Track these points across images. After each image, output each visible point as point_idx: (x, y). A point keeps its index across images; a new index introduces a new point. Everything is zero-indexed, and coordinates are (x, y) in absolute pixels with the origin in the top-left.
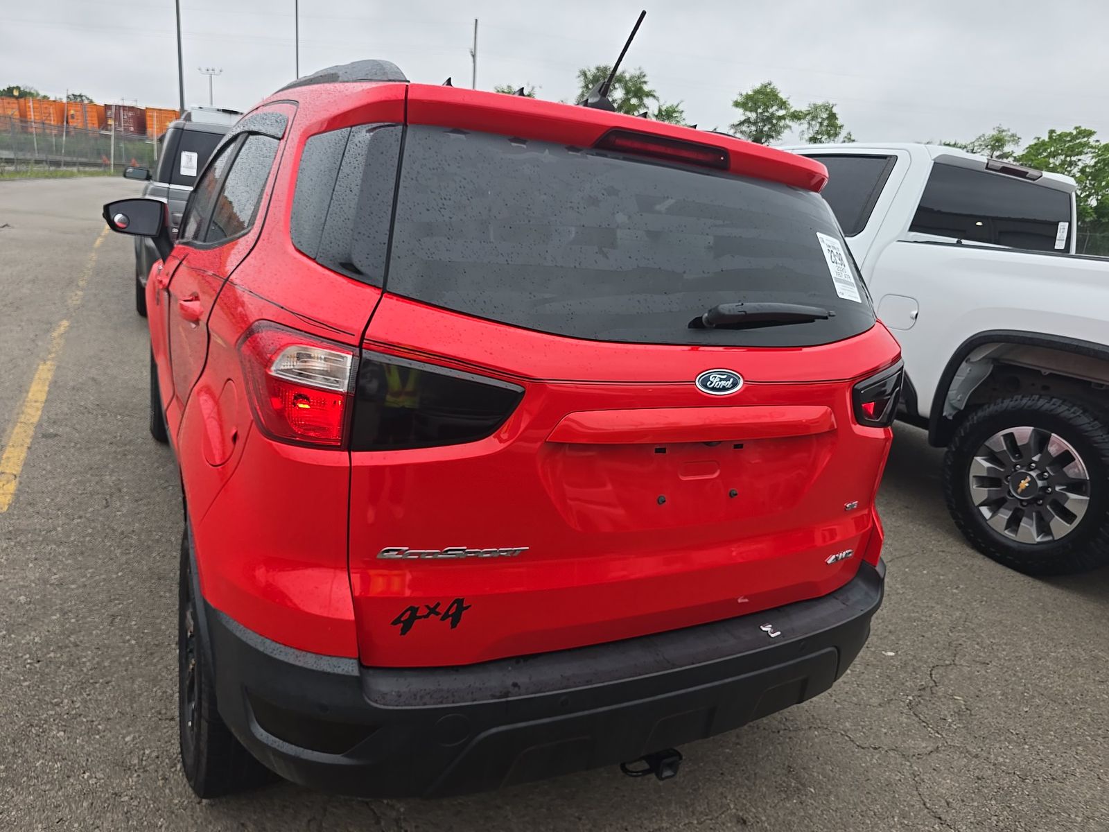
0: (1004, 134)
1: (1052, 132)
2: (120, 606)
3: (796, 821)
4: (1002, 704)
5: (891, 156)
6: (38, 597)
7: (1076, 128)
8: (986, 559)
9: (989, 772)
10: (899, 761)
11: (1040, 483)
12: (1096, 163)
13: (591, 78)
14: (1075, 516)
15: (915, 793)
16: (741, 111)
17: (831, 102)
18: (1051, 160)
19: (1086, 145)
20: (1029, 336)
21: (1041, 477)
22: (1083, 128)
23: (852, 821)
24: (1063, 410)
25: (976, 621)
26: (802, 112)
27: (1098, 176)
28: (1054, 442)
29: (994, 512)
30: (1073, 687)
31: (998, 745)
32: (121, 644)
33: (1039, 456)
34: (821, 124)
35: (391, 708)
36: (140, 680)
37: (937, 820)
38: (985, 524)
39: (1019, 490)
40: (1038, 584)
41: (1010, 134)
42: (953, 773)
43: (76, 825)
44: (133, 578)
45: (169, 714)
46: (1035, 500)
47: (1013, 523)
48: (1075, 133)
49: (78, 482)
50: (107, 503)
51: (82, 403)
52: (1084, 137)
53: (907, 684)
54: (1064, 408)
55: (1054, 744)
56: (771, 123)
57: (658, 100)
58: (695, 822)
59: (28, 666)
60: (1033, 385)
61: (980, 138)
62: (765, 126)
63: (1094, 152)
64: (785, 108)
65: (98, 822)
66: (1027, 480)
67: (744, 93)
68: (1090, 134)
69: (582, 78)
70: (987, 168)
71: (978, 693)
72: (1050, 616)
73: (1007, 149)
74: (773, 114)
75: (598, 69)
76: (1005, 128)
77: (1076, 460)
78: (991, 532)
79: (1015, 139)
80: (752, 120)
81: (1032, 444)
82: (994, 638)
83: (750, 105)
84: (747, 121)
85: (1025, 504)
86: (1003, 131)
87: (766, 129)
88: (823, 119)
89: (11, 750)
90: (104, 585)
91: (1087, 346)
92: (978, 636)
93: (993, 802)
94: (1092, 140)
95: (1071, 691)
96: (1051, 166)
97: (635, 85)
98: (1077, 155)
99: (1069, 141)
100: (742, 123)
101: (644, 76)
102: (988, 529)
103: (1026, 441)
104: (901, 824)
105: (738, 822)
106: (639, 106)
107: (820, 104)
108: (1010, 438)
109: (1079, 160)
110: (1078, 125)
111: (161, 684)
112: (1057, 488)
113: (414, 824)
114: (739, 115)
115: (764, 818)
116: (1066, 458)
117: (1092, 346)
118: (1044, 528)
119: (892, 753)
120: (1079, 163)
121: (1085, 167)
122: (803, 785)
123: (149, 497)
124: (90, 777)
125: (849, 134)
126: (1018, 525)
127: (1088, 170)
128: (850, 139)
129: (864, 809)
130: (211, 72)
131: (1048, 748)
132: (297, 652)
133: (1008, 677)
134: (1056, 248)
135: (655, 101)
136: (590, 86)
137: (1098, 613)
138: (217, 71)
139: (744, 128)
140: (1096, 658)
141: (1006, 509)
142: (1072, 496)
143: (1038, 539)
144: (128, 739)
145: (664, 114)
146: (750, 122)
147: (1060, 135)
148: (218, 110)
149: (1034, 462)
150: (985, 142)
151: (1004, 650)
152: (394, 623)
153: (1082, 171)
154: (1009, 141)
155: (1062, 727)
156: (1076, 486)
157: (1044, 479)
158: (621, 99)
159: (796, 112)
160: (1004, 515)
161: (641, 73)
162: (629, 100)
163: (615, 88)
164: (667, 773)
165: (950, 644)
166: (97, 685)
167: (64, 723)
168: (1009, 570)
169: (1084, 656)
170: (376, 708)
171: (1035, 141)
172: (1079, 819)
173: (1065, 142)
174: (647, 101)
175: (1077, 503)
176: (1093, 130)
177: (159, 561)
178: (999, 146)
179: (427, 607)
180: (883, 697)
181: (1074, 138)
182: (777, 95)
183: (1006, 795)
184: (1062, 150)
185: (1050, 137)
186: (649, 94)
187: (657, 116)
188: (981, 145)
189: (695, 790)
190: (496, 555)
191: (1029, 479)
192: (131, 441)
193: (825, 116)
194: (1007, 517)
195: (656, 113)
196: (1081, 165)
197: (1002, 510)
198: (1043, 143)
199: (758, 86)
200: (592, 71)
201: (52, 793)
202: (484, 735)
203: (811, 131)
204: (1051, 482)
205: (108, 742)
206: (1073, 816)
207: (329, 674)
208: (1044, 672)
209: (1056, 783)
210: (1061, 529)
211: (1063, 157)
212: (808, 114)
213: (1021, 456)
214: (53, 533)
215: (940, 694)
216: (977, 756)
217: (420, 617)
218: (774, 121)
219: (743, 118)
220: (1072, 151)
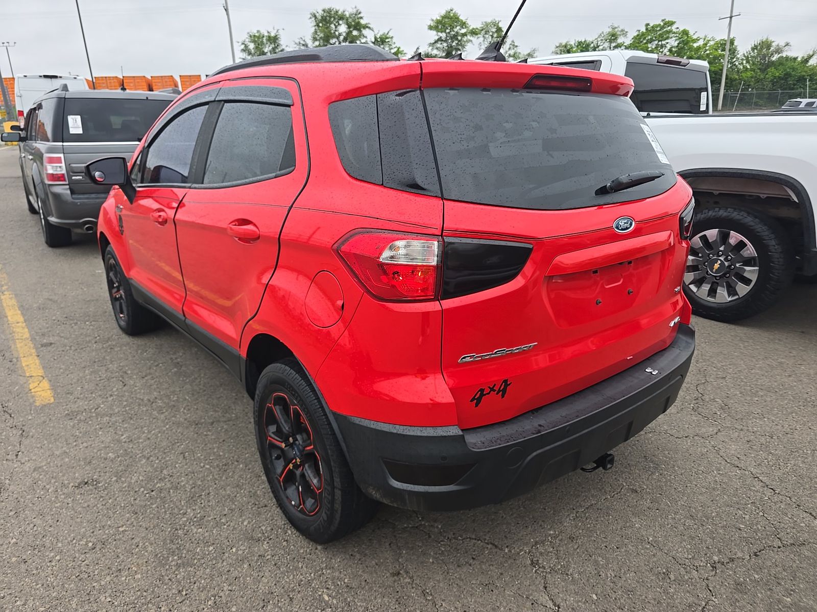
0: (616, 30)
1: (647, 25)
2: (182, 446)
3: (663, 484)
4: (742, 399)
5: (597, 61)
6: (121, 452)
7: (663, 20)
8: (697, 317)
9: (752, 437)
10: (702, 441)
11: (726, 264)
12: (678, 44)
13: (320, 18)
14: (751, 281)
15: (719, 456)
16: (434, 32)
17: (497, 20)
18: (649, 45)
19: (670, 32)
20: (709, 170)
21: (726, 259)
22: (667, 20)
23: (692, 478)
24: (735, 215)
25: (707, 355)
26: (477, 29)
27: (681, 53)
28: (733, 237)
29: (699, 287)
30: (775, 382)
31: (750, 422)
32: (201, 469)
33: (723, 246)
34: (492, 36)
35: (483, 450)
36: (229, 488)
37: (737, 468)
38: (693, 295)
39: (714, 270)
40: (732, 327)
41: (620, 29)
42: (733, 441)
43: (248, 579)
44: (178, 427)
45: (261, 504)
46: (724, 275)
47: (712, 292)
48: (662, 24)
49: (91, 372)
50: (123, 383)
51: (54, 318)
52: (668, 26)
53: (687, 398)
54: (736, 213)
55: (779, 415)
56: (457, 39)
57: (373, 30)
58: (609, 497)
59: (147, 495)
60: (708, 202)
61: (601, 35)
62: (453, 42)
63: (677, 36)
64: (466, 27)
65: (261, 574)
66: (718, 263)
67: (435, 19)
68: (672, 23)
69: (313, 19)
70: (658, 62)
71: (727, 395)
72: (746, 344)
73: (620, 41)
74: (457, 32)
75: (324, 11)
76: (616, 26)
77: (748, 246)
78: (699, 300)
79: (624, 33)
80: (443, 38)
81: (718, 240)
82: (722, 362)
83: (440, 27)
84: (440, 39)
85: (718, 278)
86: (616, 28)
87: (454, 44)
88: (493, 33)
89: (174, 547)
90: (161, 436)
91: (747, 172)
92: (713, 363)
93: (761, 452)
94: (674, 28)
95: (776, 384)
96: (650, 49)
97: (354, 21)
98: (666, 39)
99: (660, 30)
100: (436, 42)
101: (360, 13)
102: (696, 298)
103: (715, 239)
104: (719, 474)
105: (632, 492)
106: (360, 36)
107: (490, 21)
108: (704, 238)
109: (667, 43)
110: (663, 18)
111: (244, 487)
112: (738, 265)
113: (452, 533)
114: (433, 35)
115: (645, 487)
116: (741, 245)
117: (750, 172)
118: (732, 291)
119: (696, 438)
120: (667, 45)
121: (672, 47)
122: (657, 465)
123: (150, 374)
124: (237, 550)
125: (513, 41)
126: (716, 292)
127: (673, 49)
128: (514, 45)
129: (696, 470)
130: (6, 44)
131: (777, 418)
132: (421, 429)
133: (739, 383)
134: (701, 110)
135: (371, 31)
136: (321, 25)
137: (771, 337)
138: (12, 44)
139: (438, 45)
140: (781, 363)
141: (706, 283)
142: (747, 268)
143: (730, 299)
144: (245, 523)
145: (379, 40)
146: (442, 40)
147: (652, 27)
148: (41, 76)
149: (721, 251)
150: (605, 38)
151: (730, 368)
152: (471, 401)
153: (670, 51)
154: (620, 35)
155: (780, 405)
156: (749, 262)
157: (729, 261)
158: (345, 32)
159: (473, 29)
160: (706, 287)
161: (357, 11)
162: (351, 32)
163: (339, 24)
164: (609, 466)
165: (699, 371)
166: (203, 497)
167: (197, 524)
168: (713, 321)
169: (774, 364)
170: (476, 452)
171: (637, 33)
172: (809, 452)
173: (657, 31)
174: (365, 32)
175: (751, 273)
176: (674, 21)
177: (188, 414)
178: (614, 39)
179: (489, 387)
180: (677, 408)
181: (662, 28)
182: (458, 18)
183: (767, 447)
184: (656, 37)
185: (647, 29)
186: (366, 27)
187: (374, 43)
188: (602, 40)
189: (600, 480)
190: (521, 350)
191: (719, 262)
192: (109, 338)
193: (494, 30)
194: (708, 289)
195: (373, 40)
196: (669, 46)
197: (704, 285)
198: (643, 34)
199: (443, 13)
200: (320, 14)
201: (219, 565)
202: (529, 458)
203: (486, 43)
204: (733, 262)
205: (234, 529)
206: (805, 451)
207: (445, 436)
208: (757, 377)
209: (789, 435)
210: (743, 290)
211: (656, 42)
212: (482, 30)
213: (712, 249)
214: (99, 409)
215: (707, 400)
216: (742, 430)
217: (485, 395)
218: (459, 38)
219: (437, 38)
220: (662, 37)
